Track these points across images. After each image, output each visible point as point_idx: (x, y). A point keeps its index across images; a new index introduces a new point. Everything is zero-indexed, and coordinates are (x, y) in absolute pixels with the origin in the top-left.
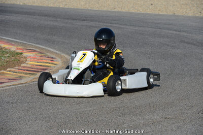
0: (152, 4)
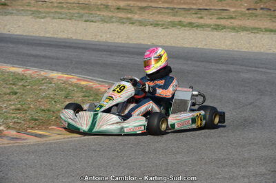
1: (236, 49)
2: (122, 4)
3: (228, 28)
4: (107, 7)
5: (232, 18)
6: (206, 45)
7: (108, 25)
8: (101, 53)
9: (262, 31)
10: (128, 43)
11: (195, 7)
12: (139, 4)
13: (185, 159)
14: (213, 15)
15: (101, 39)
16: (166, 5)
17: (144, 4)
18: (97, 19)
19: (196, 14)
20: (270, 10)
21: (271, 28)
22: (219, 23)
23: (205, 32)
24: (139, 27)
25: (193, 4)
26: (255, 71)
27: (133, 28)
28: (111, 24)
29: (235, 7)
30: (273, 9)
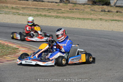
0: (101, 25)
1: (65, 27)
2: (14, 6)
3: (62, 17)
4: (7, 7)
5: (63, 13)
6: (52, 24)
7: (8, 15)
8: (5, 28)
9: (76, 19)
10: (17, 24)
11: (47, 8)
12: (22, 6)
13: (43, 74)
14: (55, 11)
15: (5, 22)
16: (34, 7)
17: (24, 6)
18: (3, 12)
19: (47, 11)
20: (79, 9)
21: (80, 17)
22: (57, 15)
23: (52, 19)
24: (22, 16)
25: (46, 6)
26: (73, 36)
27: (19, 17)
28: (10, 15)
29: (64, 8)
30: (80, 9)
